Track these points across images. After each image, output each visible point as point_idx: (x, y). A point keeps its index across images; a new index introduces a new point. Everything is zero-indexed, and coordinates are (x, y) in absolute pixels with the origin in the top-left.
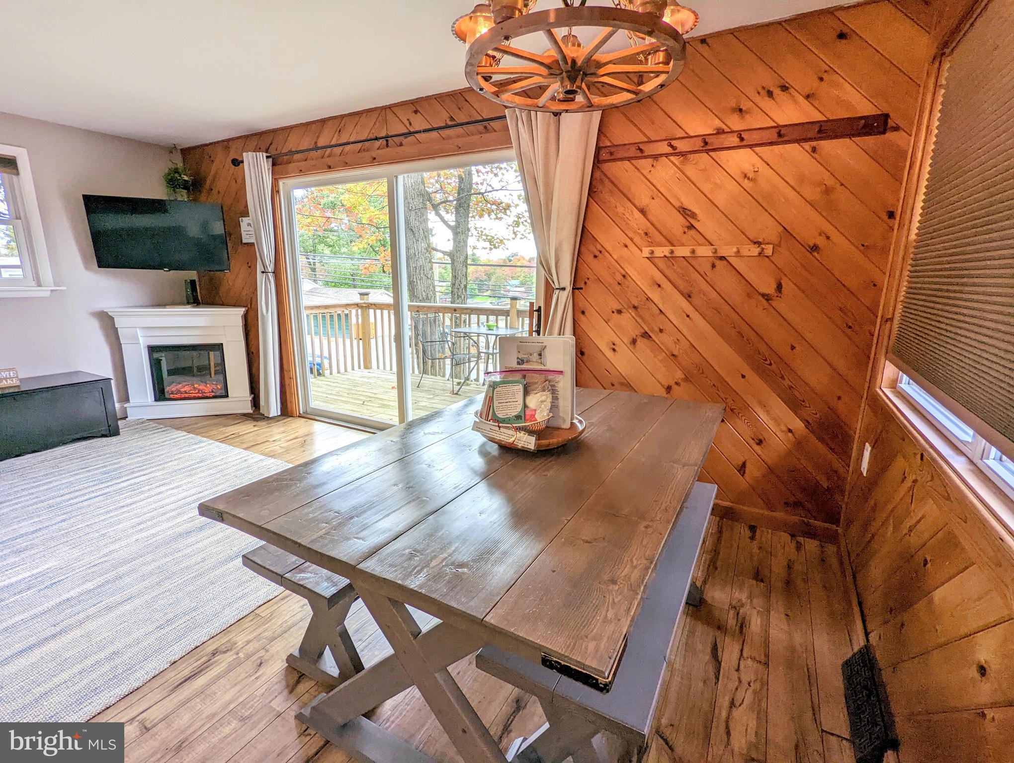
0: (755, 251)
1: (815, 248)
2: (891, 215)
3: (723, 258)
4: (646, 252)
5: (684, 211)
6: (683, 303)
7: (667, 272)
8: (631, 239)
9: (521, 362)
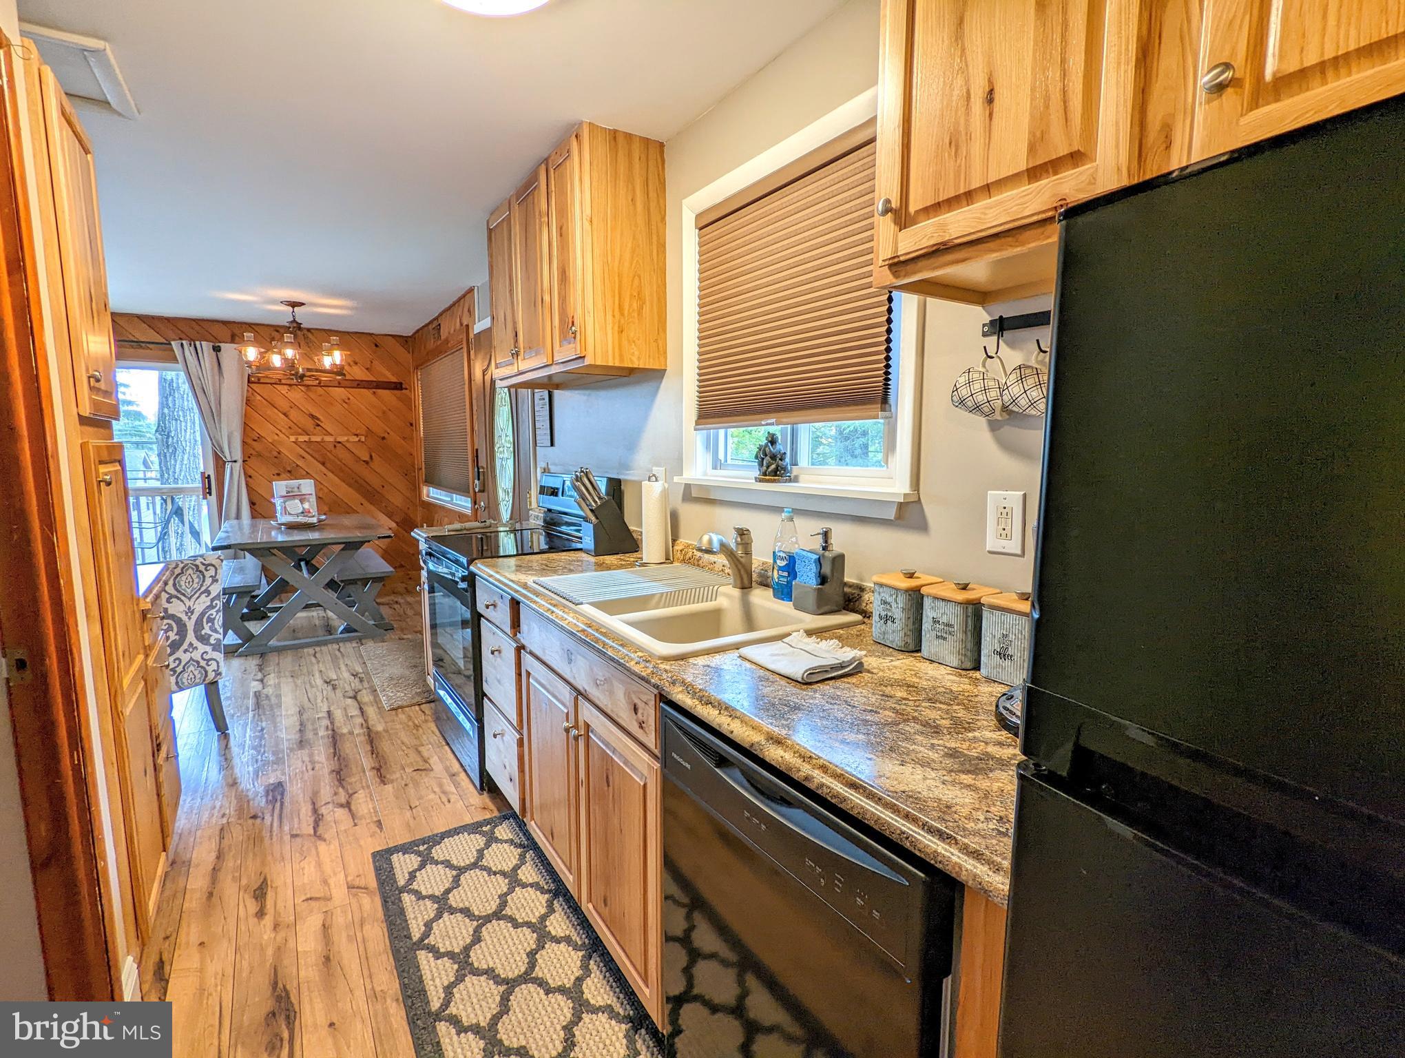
0: (356, 439)
1: (383, 438)
2: (411, 425)
3: (339, 442)
4: (293, 438)
5: (312, 416)
6: (320, 466)
7: (307, 450)
8: (281, 431)
9: (288, 492)
